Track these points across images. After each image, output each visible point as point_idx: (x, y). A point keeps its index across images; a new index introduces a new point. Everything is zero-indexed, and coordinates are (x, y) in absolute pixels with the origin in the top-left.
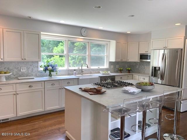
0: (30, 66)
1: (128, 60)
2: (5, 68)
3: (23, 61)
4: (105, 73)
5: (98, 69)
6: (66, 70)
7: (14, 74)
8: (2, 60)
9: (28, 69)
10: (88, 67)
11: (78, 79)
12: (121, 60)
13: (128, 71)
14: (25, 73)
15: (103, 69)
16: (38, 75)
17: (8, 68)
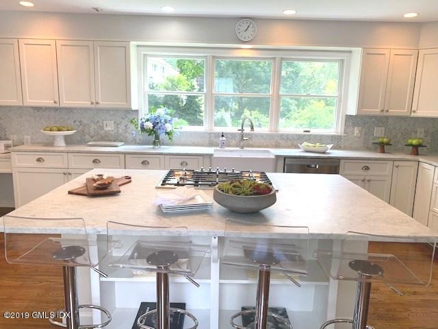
0: (121, 120)
1: (414, 112)
2: (75, 122)
3: (93, 106)
4: (313, 149)
5: (305, 135)
6: (205, 133)
7: (91, 135)
8: (57, 105)
9: (117, 124)
10: (252, 128)
11: (211, 155)
12: (382, 111)
13: (411, 148)
14: (112, 133)
15: (321, 136)
16: (138, 141)
17: (80, 122)
